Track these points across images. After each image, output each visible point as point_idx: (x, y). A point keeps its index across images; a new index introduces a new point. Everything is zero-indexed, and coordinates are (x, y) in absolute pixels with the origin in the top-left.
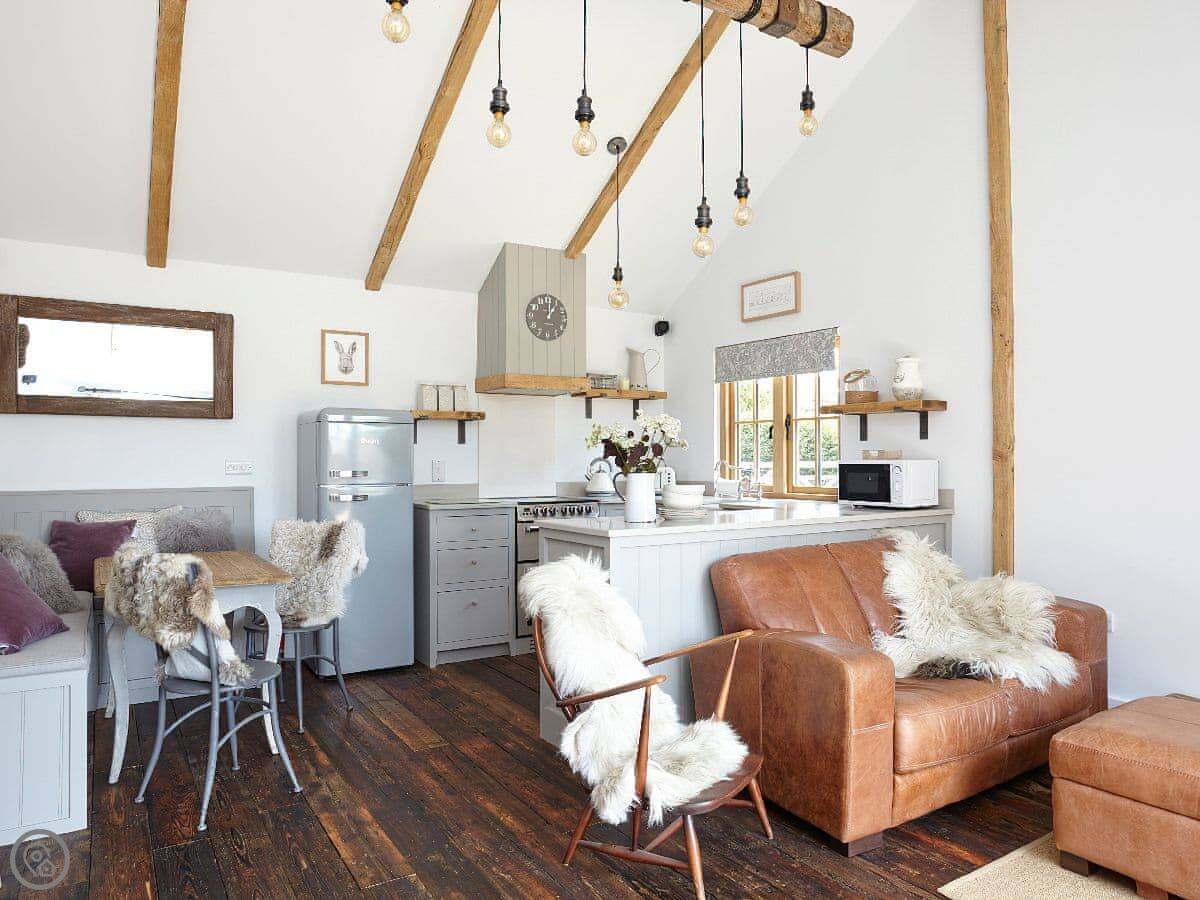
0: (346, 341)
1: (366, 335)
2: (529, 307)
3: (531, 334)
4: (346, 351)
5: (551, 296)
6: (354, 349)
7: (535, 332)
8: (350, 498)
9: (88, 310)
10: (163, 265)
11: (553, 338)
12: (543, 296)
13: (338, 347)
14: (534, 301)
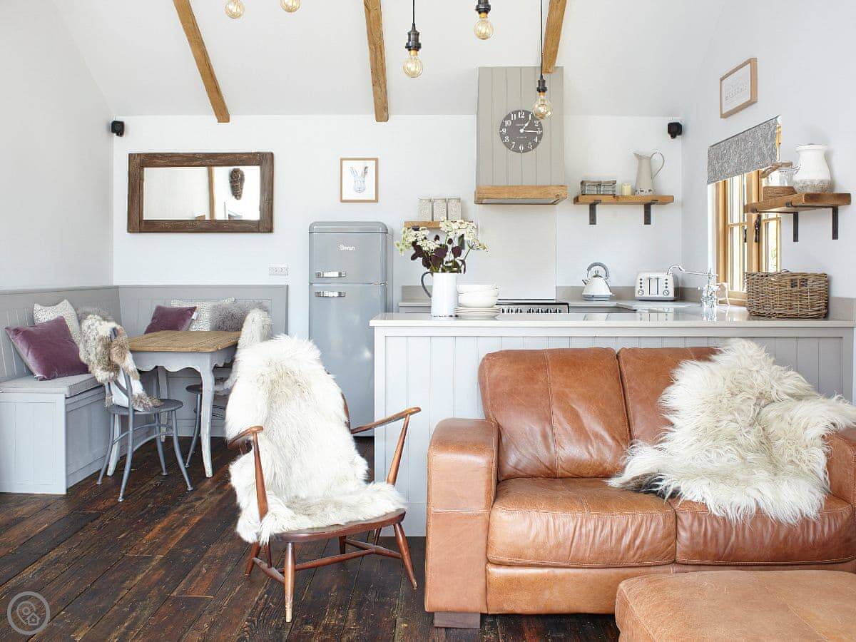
0: (359, 166)
1: (376, 160)
2: (503, 124)
3: (505, 148)
4: (360, 174)
5: (523, 111)
6: (365, 172)
7: (508, 146)
8: (336, 294)
9: (180, 159)
10: (228, 121)
11: (526, 150)
12: (516, 112)
13: (353, 171)
14: (508, 117)
